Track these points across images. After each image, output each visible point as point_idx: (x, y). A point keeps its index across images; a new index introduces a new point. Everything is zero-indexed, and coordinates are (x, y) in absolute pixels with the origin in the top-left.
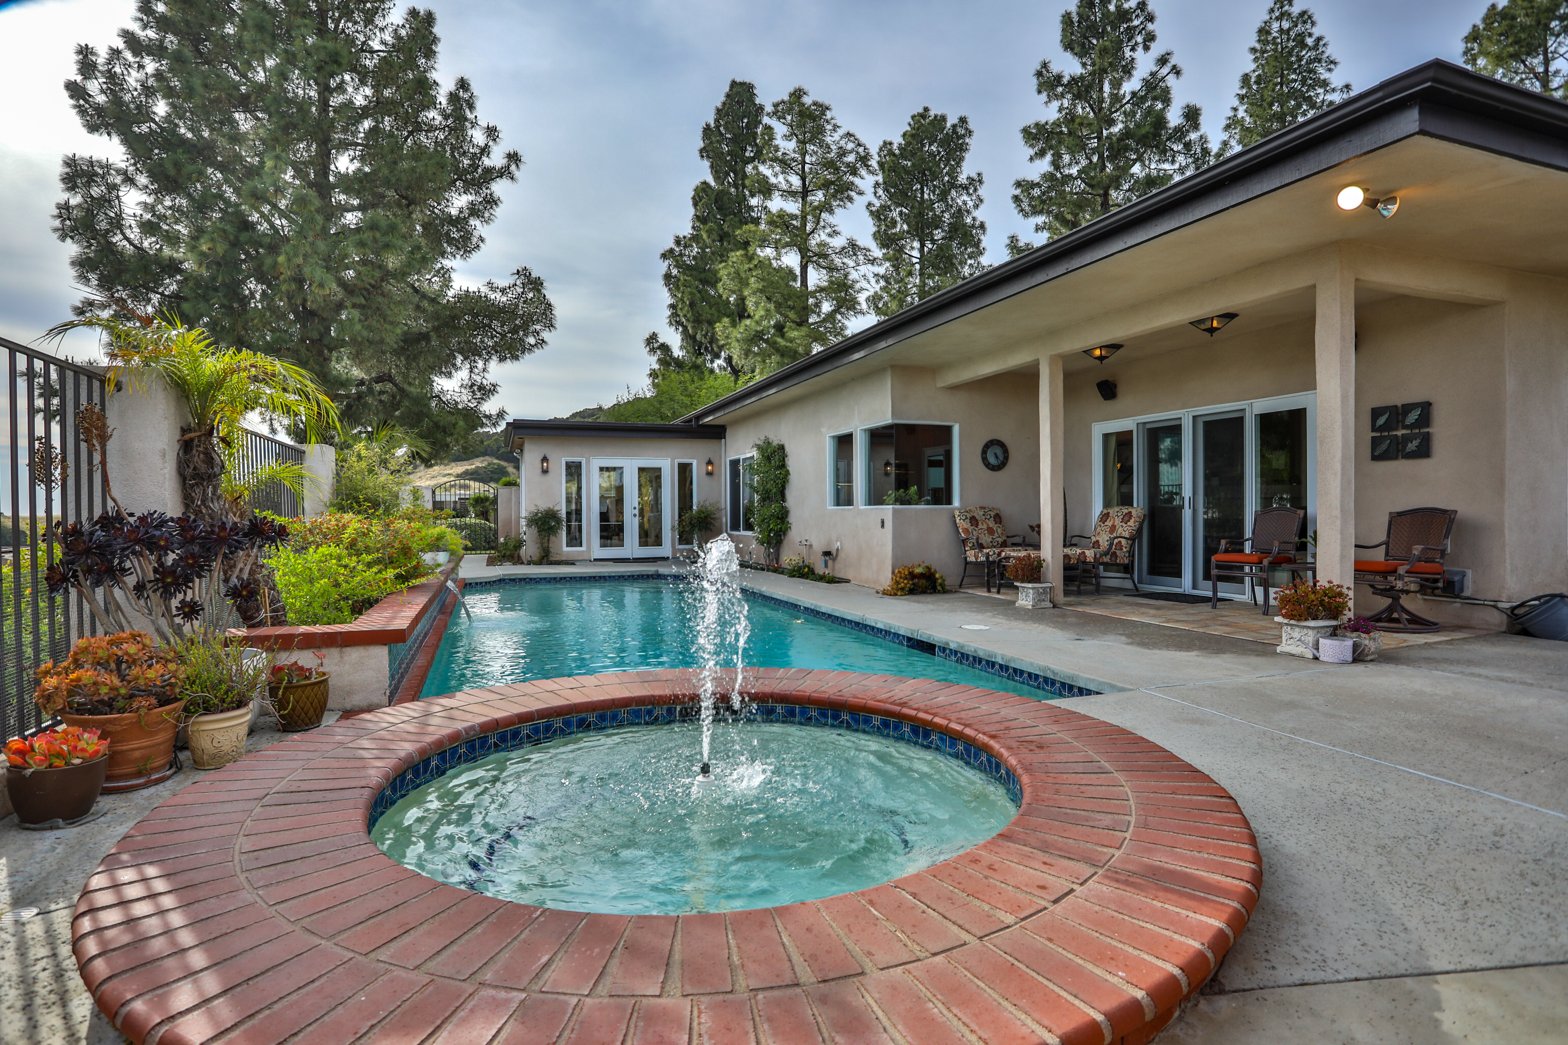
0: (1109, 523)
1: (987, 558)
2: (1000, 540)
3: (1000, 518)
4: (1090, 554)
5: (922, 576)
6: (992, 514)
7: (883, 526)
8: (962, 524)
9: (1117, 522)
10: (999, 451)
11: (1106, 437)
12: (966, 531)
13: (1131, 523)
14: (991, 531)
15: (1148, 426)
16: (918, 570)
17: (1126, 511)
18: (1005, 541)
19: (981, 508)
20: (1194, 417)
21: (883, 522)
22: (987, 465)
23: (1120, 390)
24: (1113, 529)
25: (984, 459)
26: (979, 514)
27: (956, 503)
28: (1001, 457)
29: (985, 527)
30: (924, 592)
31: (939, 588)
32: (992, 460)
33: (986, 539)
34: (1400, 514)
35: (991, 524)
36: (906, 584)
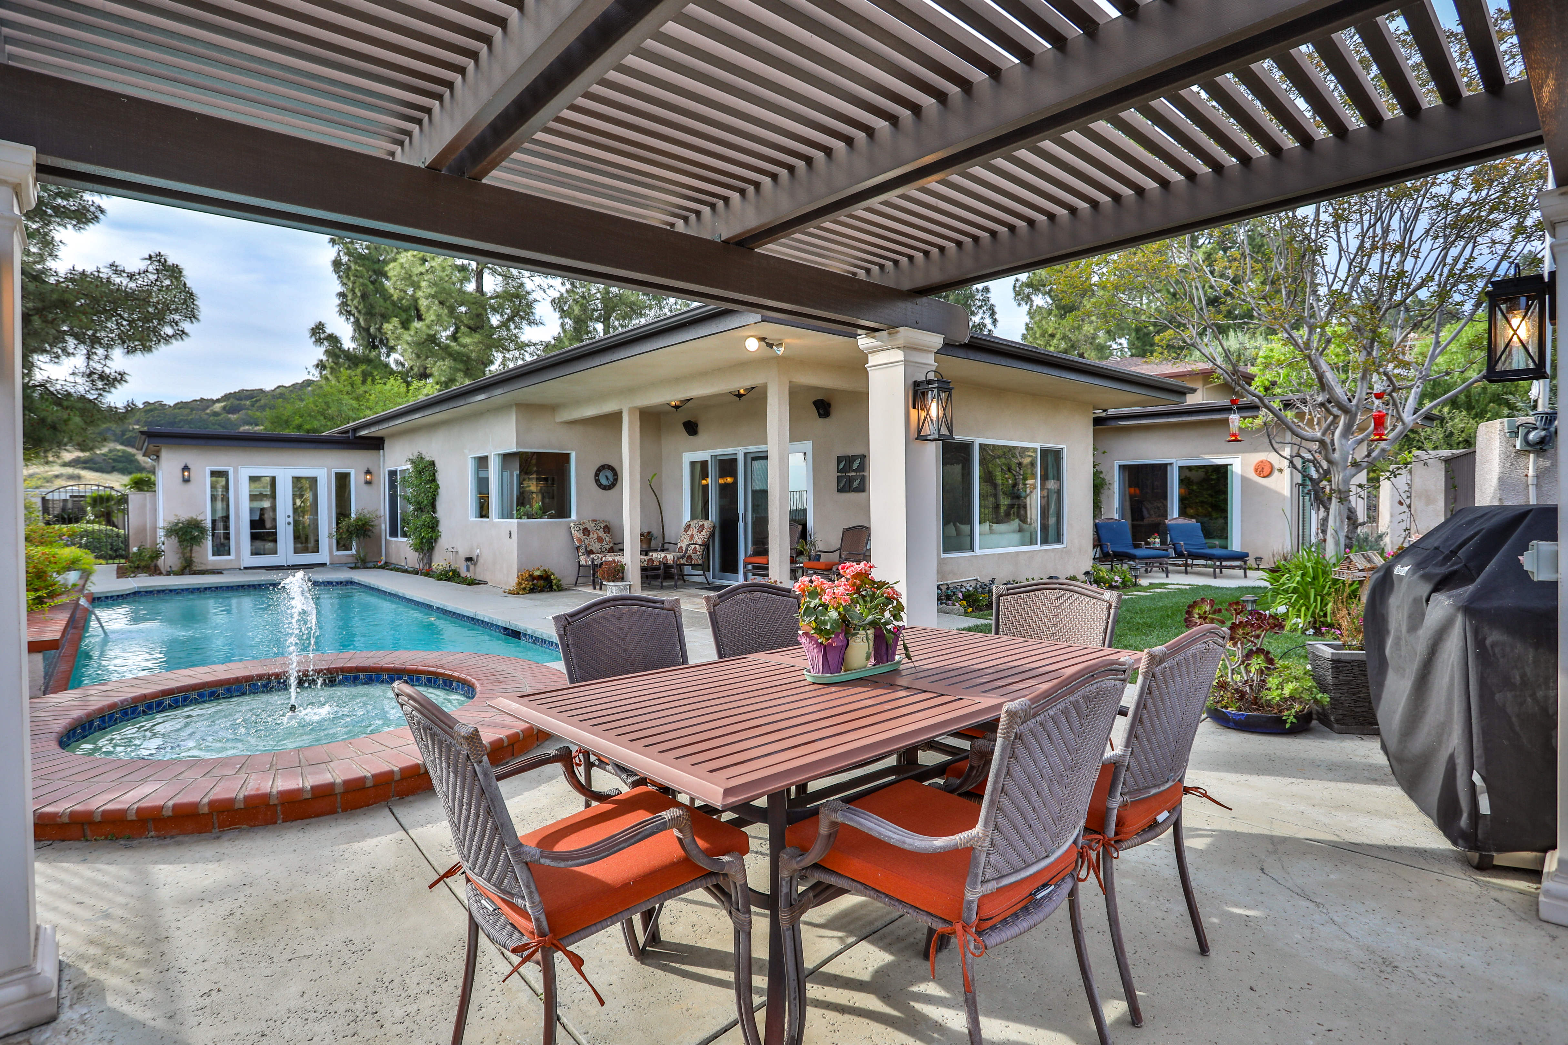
0: (689, 533)
1: (593, 562)
2: (608, 547)
3: (609, 528)
4: (670, 557)
5: (540, 578)
6: (602, 525)
7: (510, 537)
8: (577, 534)
9: (695, 530)
10: (609, 474)
11: (693, 464)
12: (579, 540)
13: (704, 533)
14: (600, 540)
15: (719, 458)
16: (537, 573)
17: (701, 523)
18: (612, 548)
19: (593, 521)
20: (745, 454)
21: (510, 533)
22: (600, 485)
23: (701, 428)
24: (692, 537)
25: (597, 481)
26: (591, 526)
27: (574, 516)
28: (611, 478)
29: (595, 536)
30: (542, 590)
31: (555, 587)
32: (604, 481)
33: (595, 546)
34: (848, 529)
35: (601, 533)
36: (528, 585)
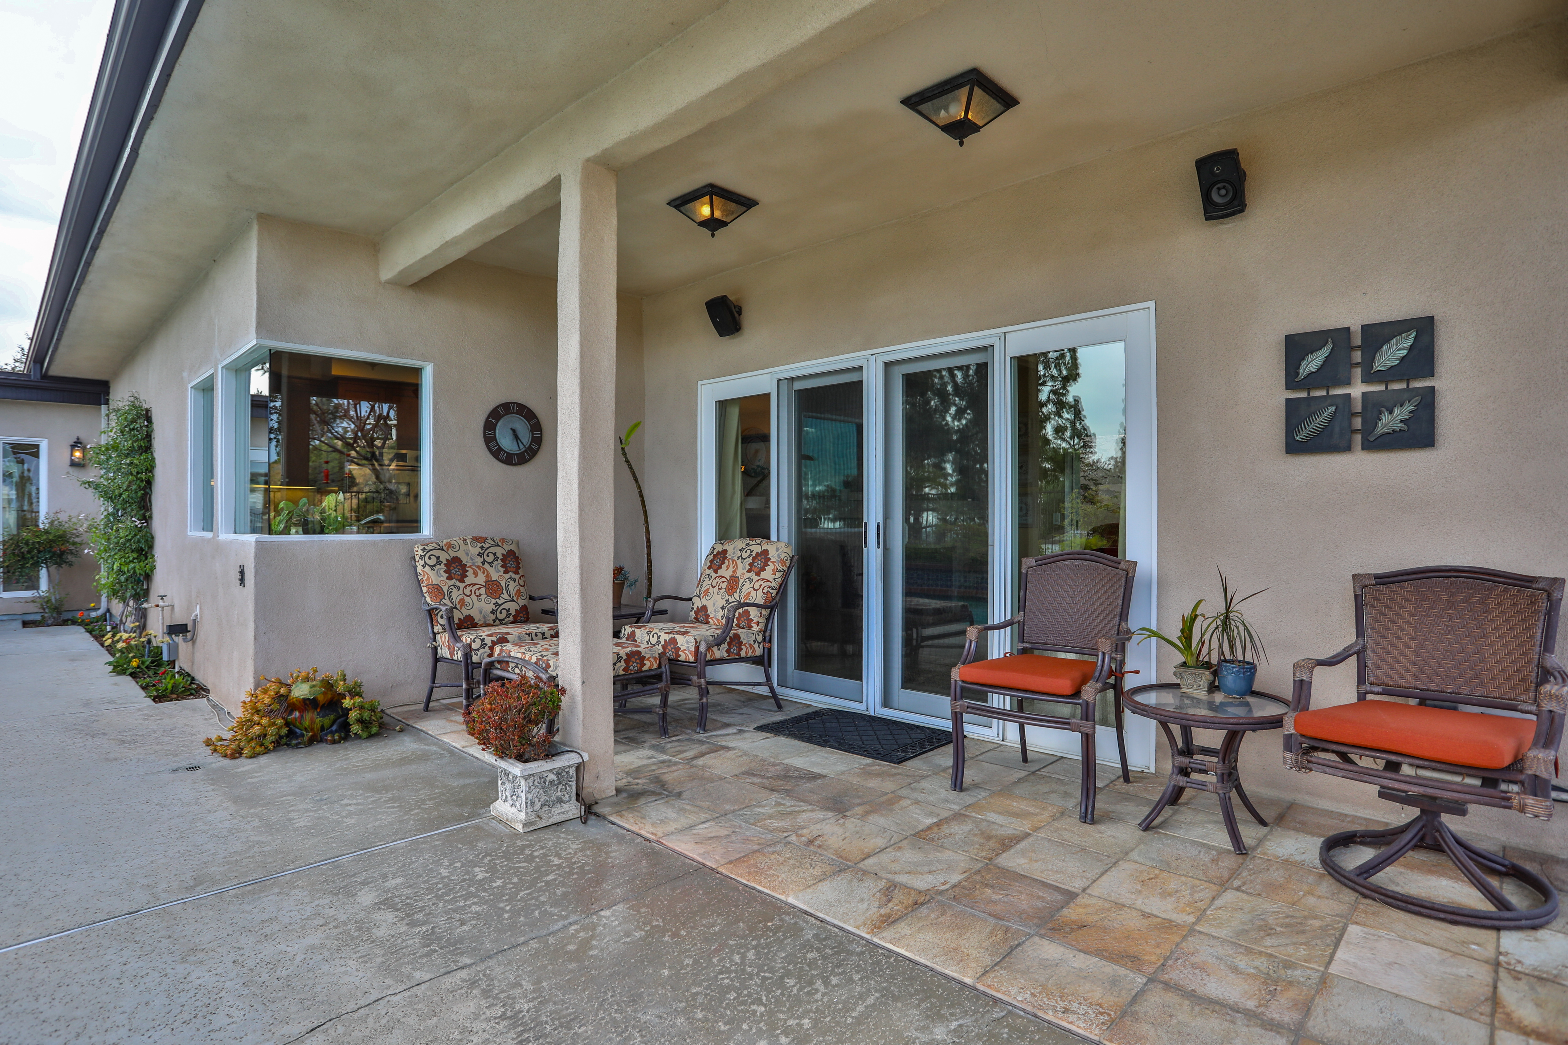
0: (726, 572)
1: (467, 656)
2: (513, 607)
3: (517, 559)
4: (686, 645)
5: (309, 704)
6: (500, 552)
7: (242, 581)
8: (434, 576)
9: (742, 569)
10: (522, 426)
11: (723, 406)
12: (437, 590)
13: (767, 574)
14: (493, 588)
15: (799, 386)
16: (301, 691)
17: (757, 549)
18: (524, 608)
19: (476, 539)
20: (887, 365)
21: (242, 573)
22: (497, 452)
23: (749, 318)
24: (733, 584)
25: (490, 440)
26: (469, 554)
27: (427, 529)
28: (526, 437)
29: (481, 579)
30: (316, 739)
31: (355, 728)
32: (506, 443)
33: (479, 607)
35: (496, 573)
36: (271, 725)
